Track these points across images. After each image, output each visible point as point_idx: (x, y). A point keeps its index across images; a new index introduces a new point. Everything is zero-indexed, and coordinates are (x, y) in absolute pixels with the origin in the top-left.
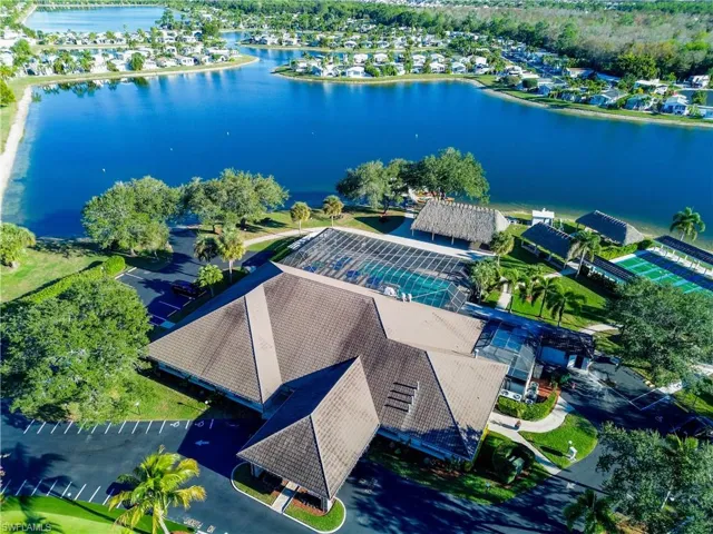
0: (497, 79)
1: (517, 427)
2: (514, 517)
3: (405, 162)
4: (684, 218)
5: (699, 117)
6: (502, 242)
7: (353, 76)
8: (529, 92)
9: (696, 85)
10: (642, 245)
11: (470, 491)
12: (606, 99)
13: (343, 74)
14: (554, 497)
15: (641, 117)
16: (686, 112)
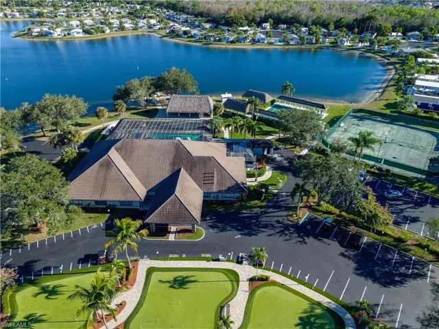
0: (168, 31)
1: (256, 180)
2: (271, 210)
3: (150, 78)
4: (286, 86)
5: (272, 44)
6: (219, 108)
7: (76, 35)
8: (188, 37)
9: (265, 28)
10: (273, 102)
11: (251, 207)
12: (228, 38)
13: (69, 34)
14: (281, 199)
15: (247, 46)
16: (266, 42)
